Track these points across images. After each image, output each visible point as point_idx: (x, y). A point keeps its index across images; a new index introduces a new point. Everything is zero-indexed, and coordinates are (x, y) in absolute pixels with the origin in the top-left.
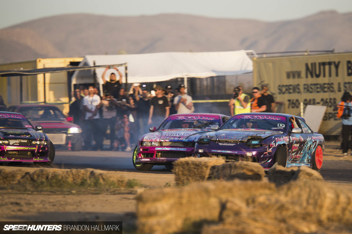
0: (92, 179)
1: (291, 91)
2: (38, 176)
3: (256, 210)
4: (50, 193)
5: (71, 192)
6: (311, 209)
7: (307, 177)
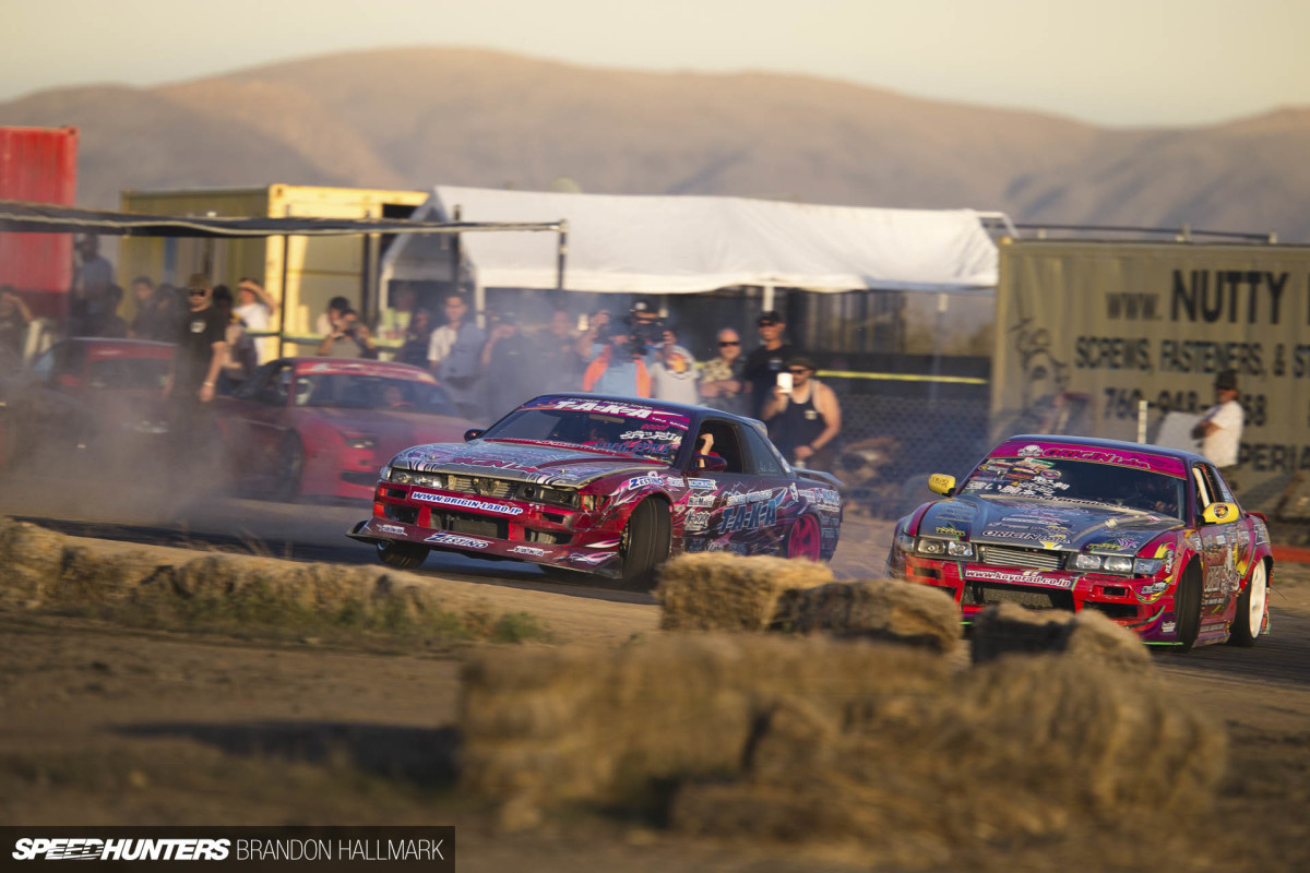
0: (381, 603)
1: (1119, 359)
2: (200, 578)
3: (871, 744)
4: (229, 640)
5: (303, 642)
6: (1060, 754)
7: (1099, 649)
